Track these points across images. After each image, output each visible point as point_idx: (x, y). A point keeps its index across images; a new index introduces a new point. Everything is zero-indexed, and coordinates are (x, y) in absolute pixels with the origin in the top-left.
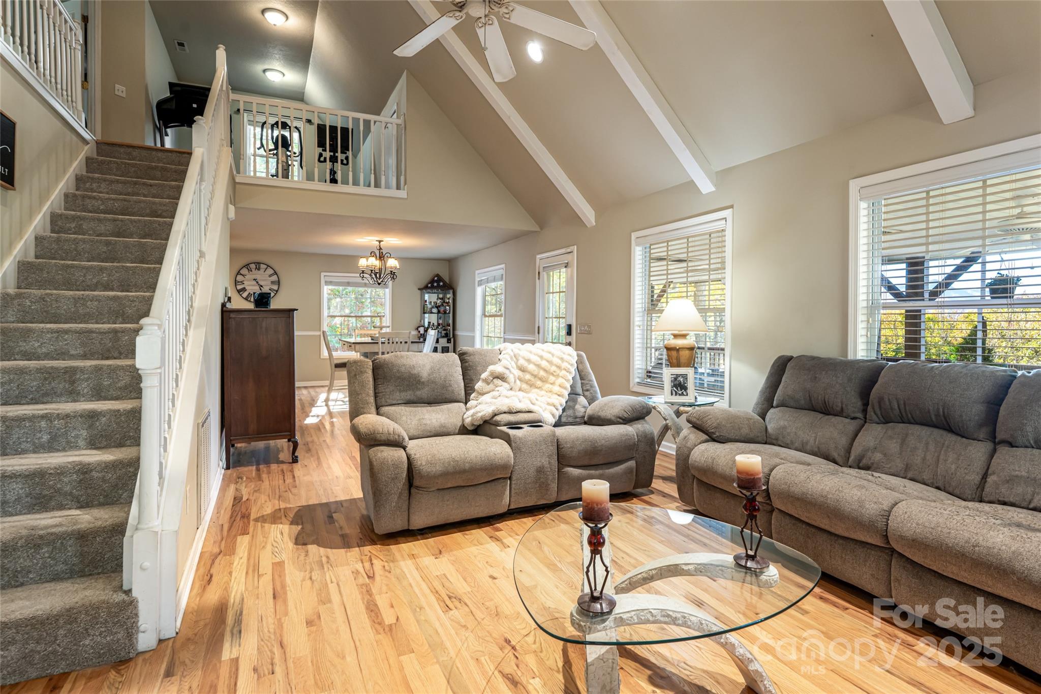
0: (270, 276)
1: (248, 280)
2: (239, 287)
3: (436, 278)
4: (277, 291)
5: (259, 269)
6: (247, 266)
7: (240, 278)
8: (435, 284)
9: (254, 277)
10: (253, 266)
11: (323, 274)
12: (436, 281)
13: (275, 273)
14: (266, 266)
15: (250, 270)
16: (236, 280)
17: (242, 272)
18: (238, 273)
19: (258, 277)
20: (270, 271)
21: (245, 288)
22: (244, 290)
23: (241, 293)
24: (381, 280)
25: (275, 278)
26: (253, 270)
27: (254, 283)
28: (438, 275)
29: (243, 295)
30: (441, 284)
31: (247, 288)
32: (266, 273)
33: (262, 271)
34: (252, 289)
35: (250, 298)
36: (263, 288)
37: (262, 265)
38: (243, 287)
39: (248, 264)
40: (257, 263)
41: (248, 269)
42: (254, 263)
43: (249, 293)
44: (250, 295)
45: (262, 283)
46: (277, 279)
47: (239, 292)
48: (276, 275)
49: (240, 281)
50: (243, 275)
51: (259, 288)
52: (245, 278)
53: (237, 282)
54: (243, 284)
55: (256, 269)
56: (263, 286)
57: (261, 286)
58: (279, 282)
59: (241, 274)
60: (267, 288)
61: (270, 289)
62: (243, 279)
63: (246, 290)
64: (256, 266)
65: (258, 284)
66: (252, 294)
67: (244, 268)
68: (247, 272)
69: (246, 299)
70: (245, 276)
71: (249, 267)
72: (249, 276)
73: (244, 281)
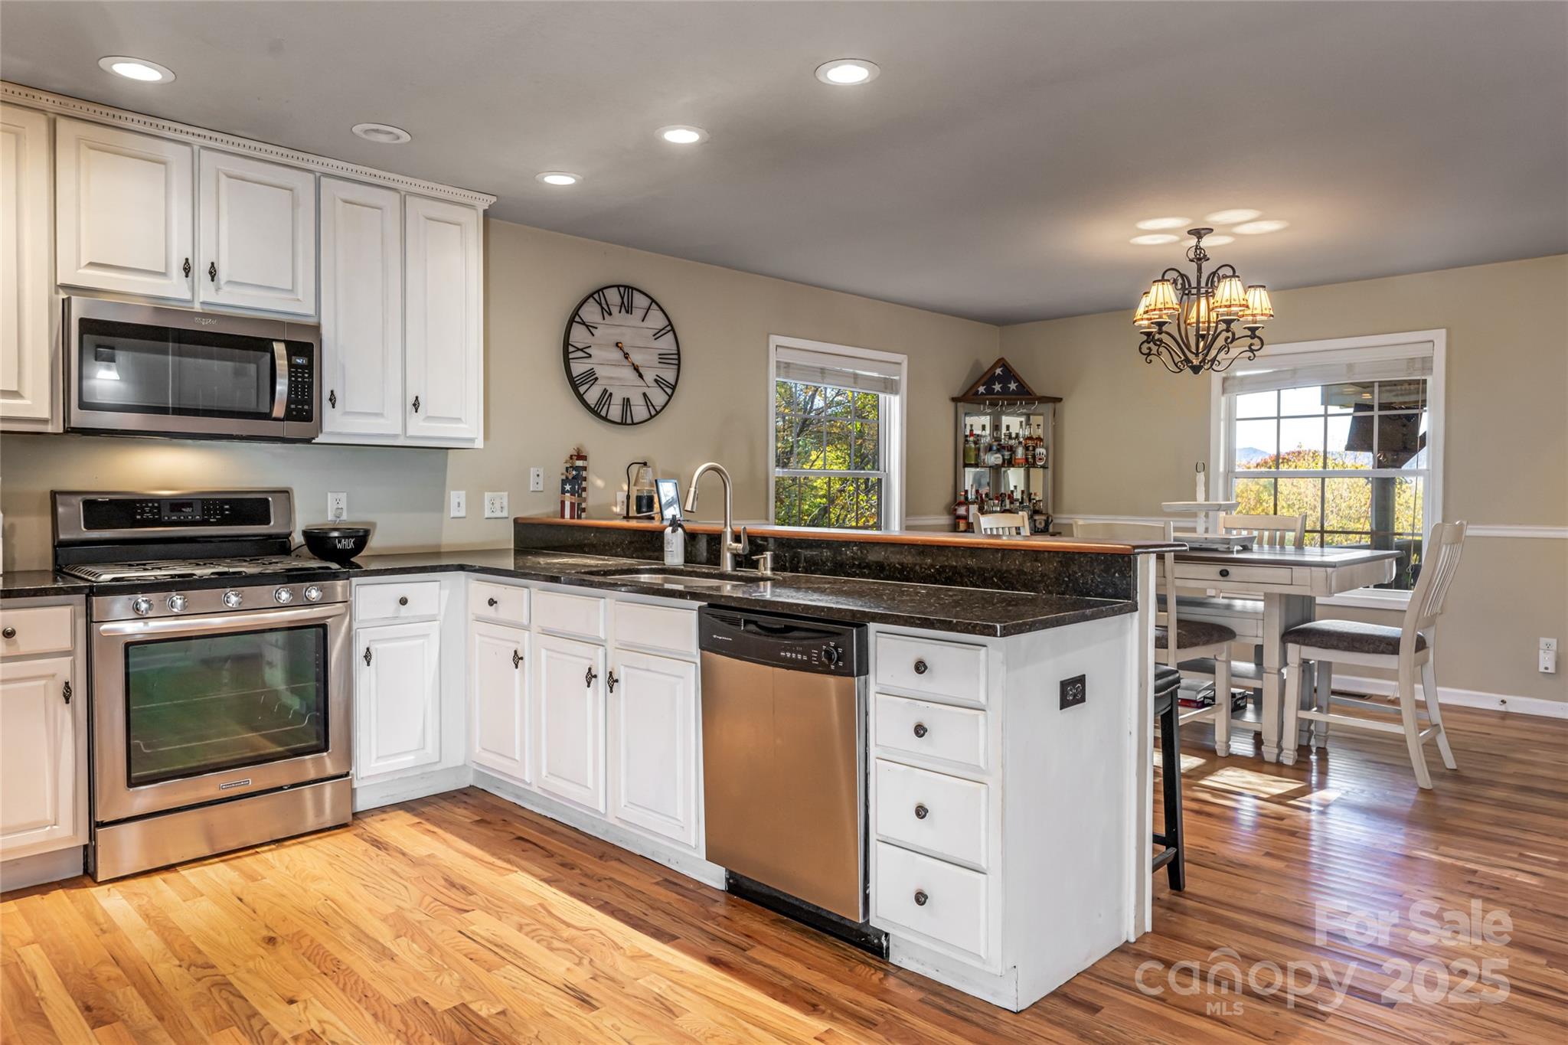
0: (658, 335)
1: (600, 346)
2: (578, 368)
3: (998, 371)
4: (673, 388)
5: (629, 309)
6: (597, 294)
7: (577, 336)
8: (997, 387)
9: (615, 334)
10: (613, 296)
11: (776, 340)
12: (1001, 379)
13: (670, 327)
14: (646, 302)
15: (606, 310)
16: (567, 344)
17: (586, 314)
18: (574, 318)
19: (626, 338)
20: (657, 320)
21: (592, 372)
22: (591, 377)
23: (581, 390)
25: (666, 343)
26: (615, 310)
27: (617, 355)
28: (1001, 362)
29: (585, 397)
30: (1013, 386)
31: (600, 372)
32: (646, 324)
33: (638, 313)
34: (611, 378)
35: (606, 406)
36: (641, 376)
37: (637, 295)
38: (589, 367)
39: (602, 290)
40: (625, 287)
41: (602, 308)
42: (618, 286)
43: (605, 391)
44: (606, 396)
45: (636, 357)
46: (673, 349)
47: (574, 384)
48: (670, 335)
49: (580, 346)
50: (587, 326)
51: (628, 374)
52: (593, 335)
53: (571, 349)
54: (590, 356)
55: (623, 309)
56: (641, 370)
57: (636, 369)
58: (679, 359)
59: (583, 323)
60: (649, 376)
61: (656, 381)
62: (586, 341)
63: (596, 379)
64: (622, 298)
65: (625, 362)
66: (611, 394)
67: (591, 300)
68: (599, 318)
69: (594, 412)
70: (592, 330)
71: (603, 301)
72: (606, 332)
73: (590, 346)
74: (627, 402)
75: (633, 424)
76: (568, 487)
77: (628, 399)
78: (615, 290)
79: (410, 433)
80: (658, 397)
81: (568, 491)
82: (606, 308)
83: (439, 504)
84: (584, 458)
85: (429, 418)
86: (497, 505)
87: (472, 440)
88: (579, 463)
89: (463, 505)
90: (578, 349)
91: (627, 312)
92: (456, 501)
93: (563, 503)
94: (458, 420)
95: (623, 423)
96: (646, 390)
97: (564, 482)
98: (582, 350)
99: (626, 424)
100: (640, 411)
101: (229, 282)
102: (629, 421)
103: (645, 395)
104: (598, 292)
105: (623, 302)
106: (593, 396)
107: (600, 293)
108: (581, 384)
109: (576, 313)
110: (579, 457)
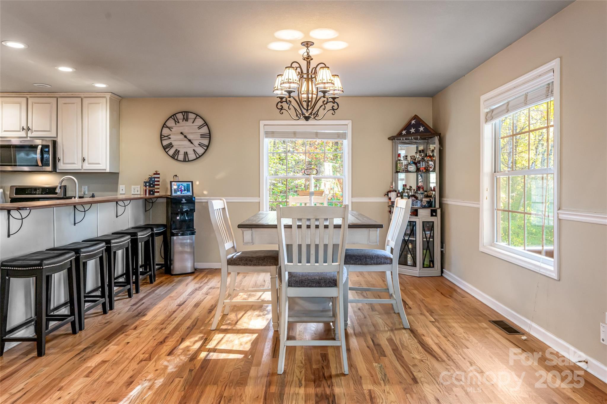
0: (200, 127)
1: (174, 134)
2: (165, 143)
3: (413, 122)
4: (208, 147)
5: (187, 120)
6: (173, 116)
7: (166, 131)
8: (413, 130)
9: (181, 129)
10: (180, 116)
11: (262, 123)
12: (414, 126)
13: (206, 124)
14: (194, 116)
15: (177, 121)
16: (161, 135)
17: (169, 124)
18: (164, 126)
19: (186, 130)
20: (199, 122)
21: (171, 144)
22: (170, 146)
23: (167, 150)
24: (310, 111)
25: (205, 130)
26: (180, 121)
27: (182, 137)
28: (416, 117)
29: (169, 152)
30: (421, 129)
31: (174, 143)
32: (194, 124)
33: (190, 121)
34: (179, 145)
35: (177, 156)
36: (192, 143)
37: (190, 115)
38: (170, 142)
39: (175, 114)
40: (185, 112)
41: (175, 121)
42: (182, 112)
43: (176, 150)
44: (177, 152)
45: (190, 137)
46: (207, 131)
47: (164, 148)
48: (206, 127)
49: (166, 135)
50: (169, 128)
51: (187, 143)
52: (171, 131)
53: (162, 136)
54: (170, 138)
55: (184, 120)
56: (192, 141)
57: (190, 140)
58: (210, 136)
59: (167, 127)
60: (196, 143)
61: (199, 144)
62: (169, 133)
63: (173, 146)
64: (184, 116)
65: (186, 139)
66: (179, 151)
67: (171, 119)
68: (174, 125)
69: (173, 157)
70: (171, 129)
71: (175, 118)
72: (176, 129)
73: (170, 135)
74: (186, 154)
75: (189, 161)
76: (148, 184)
77: (187, 152)
78: (181, 114)
79: (85, 168)
80: (200, 151)
81: (148, 186)
82: (176, 120)
83: (116, 190)
84: (159, 174)
86: (136, 190)
87: (105, 170)
88: (156, 176)
89: (124, 190)
90: (165, 136)
91: (186, 121)
92: (122, 188)
93: (146, 191)
94: (99, 164)
95: (184, 161)
96: (195, 149)
98: (167, 136)
99: (186, 161)
100: (192, 156)
103: (194, 150)
104: (173, 115)
105: (184, 118)
106: (171, 152)
107: (174, 116)
108: (167, 148)
109: (165, 124)
110: (156, 173)
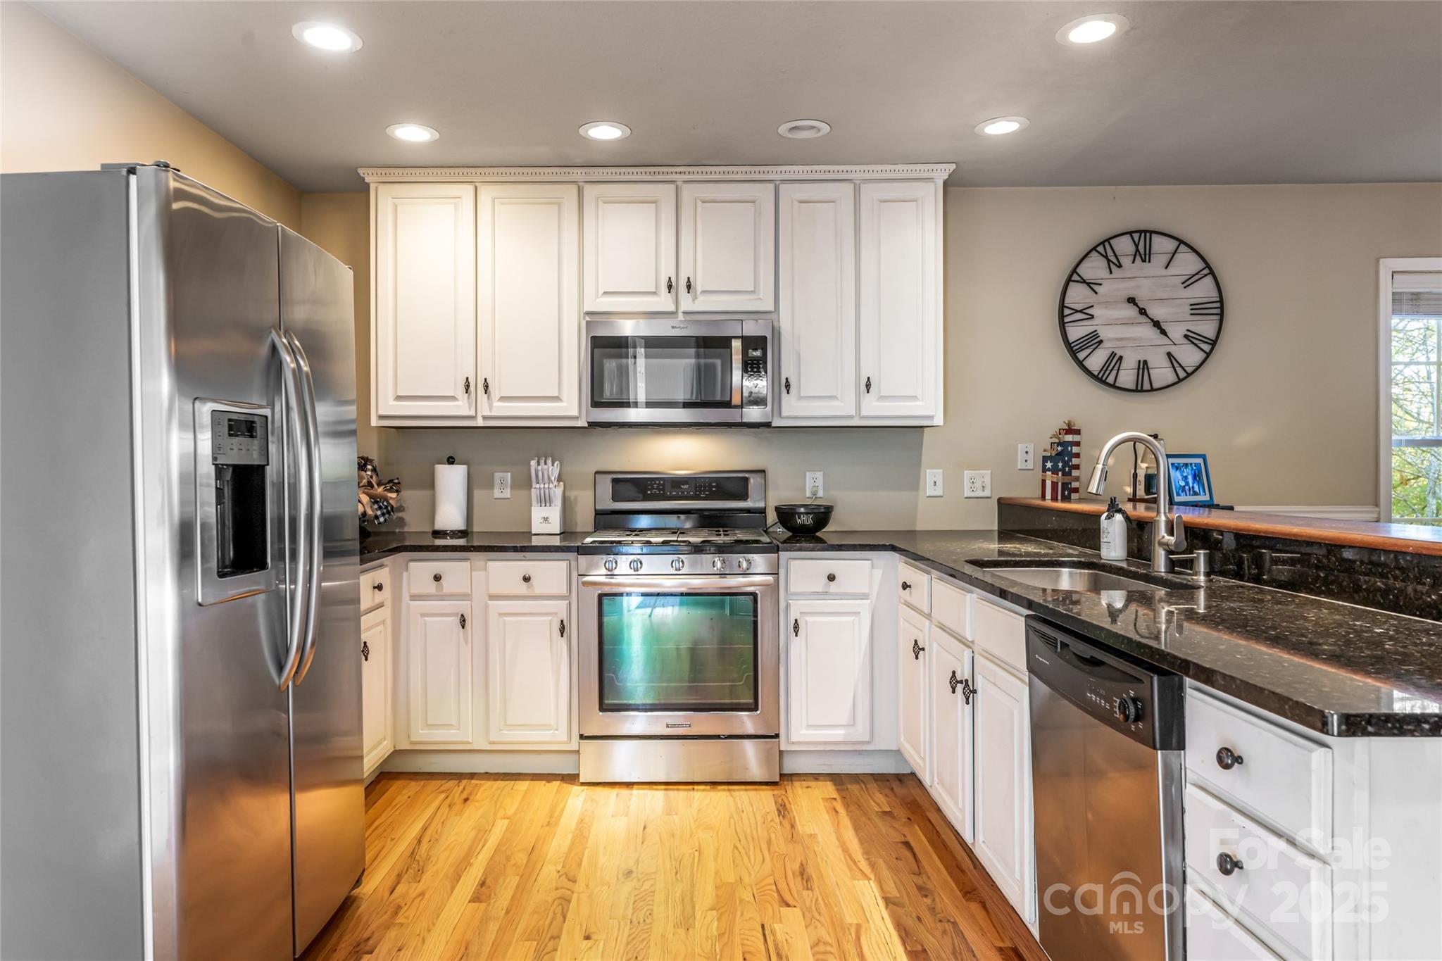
0: (1188, 282)
1: (1106, 304)
2: (1075, 333)
4: (1213, 343)
5: (1146, 258)
6: (1103, 247)
7: (1078, 294)
9: (1128, 288)
10: (1124, 246)
11: (1386, 266)
13: (1209, 270)
14: (1170, 245)
15: (1114, 263)
16: (1062, 307)
17: (1087, 271)
18: (1073, 276)
19: (1143, 291)
20: (1187, 263)
21: (1094, 335)
22: (1093, 341)
23: (1081, 356)
25: (1202, 291)
26: (1126, 261)
27: (1132, 312)
29: (1087, 363)
31: (1104, 333)
32: (1171, 271)
33: (1158, 260)
34: (1121, 339)
35: (1114, 372)
36: (1163, 332)
37: (1157, 240)
38: (1091, 329)
39: (1108, 240)
40: (1140, 232)
41: (1109, 261)
42: (1130, 233)
43: (1113, 355)
44: (1115, 361)
45: (1157, 312)
46: (1214, 295)
47: (1072, 350)
48: (1209, 280)
49: (1078, 307)
50: (1088, 284)
51: (1149, 332)
52: (1096, 293)
53: (1067, 312)
54: (1092, 317)
55: (1138, 258)
56: (1164, 326)
57: (1157, 324)
58: (1222, 308)
59: (1084, 281)
60: (1176, 332)
61: (1186, 336)
62: (1087, 301)
63: (1101, 342)
64: (1137, 246)
65: (1143, 319)
66: (1121, 358)
67: (1094, 254)
68: (1105, 273)
69: (1099, 379)
70: (1095, 287)
71: (1110, 253)
72: (1114, 287)
73: (1092, 306)
74: (1143, 366)
75: (1152, 390)
76: (1049, 465)
77: (1145, 362)
78: (1127, 239)
79: (864, 413)
80: (1189, 356)
81: (1049, 470)
82: (1114, 260)
83: (913, 482)
84: (1078, 432)
85: (882, 398)
86: (978, 484)
87: (931, 417)
88: (1069, 438)
89: (940, 483)
90: (1077, 311)
91: (1144, 261)
92: (933, 479)
93: (1044, 482)
94: (914, 398)
95: (1138, 390)
96: (1173, 349)
97: (1045, 459)
98: (1081, 311)
99: (1142, 391)
100: (1162, 373)
101: (704, 292)
102: (1147, 386)
103: (1169, 355)
104: (1103, 243)
105: (1137, 250)
106: (1096, 361)
107: (1107, 244)
108: (1081, 349)
109: (1074, 271)
110: (1070, 431)
